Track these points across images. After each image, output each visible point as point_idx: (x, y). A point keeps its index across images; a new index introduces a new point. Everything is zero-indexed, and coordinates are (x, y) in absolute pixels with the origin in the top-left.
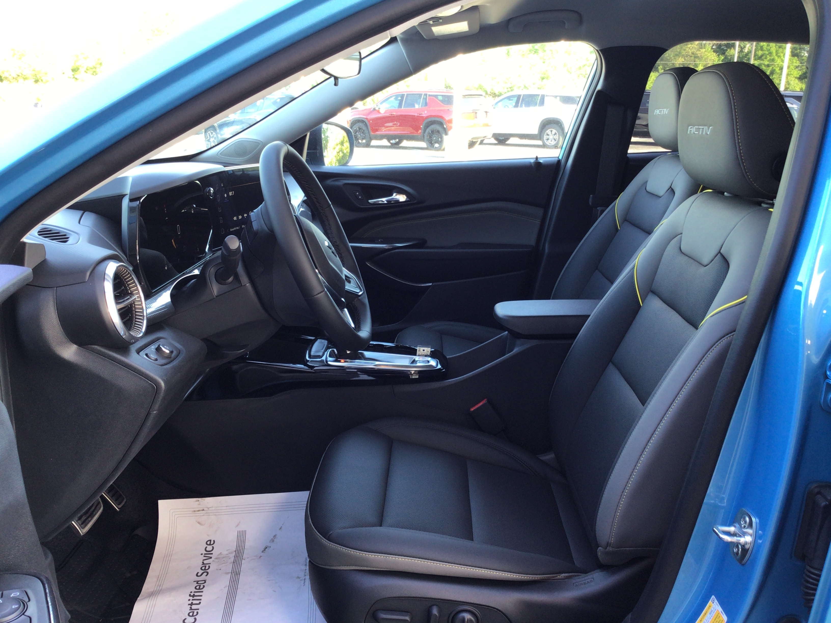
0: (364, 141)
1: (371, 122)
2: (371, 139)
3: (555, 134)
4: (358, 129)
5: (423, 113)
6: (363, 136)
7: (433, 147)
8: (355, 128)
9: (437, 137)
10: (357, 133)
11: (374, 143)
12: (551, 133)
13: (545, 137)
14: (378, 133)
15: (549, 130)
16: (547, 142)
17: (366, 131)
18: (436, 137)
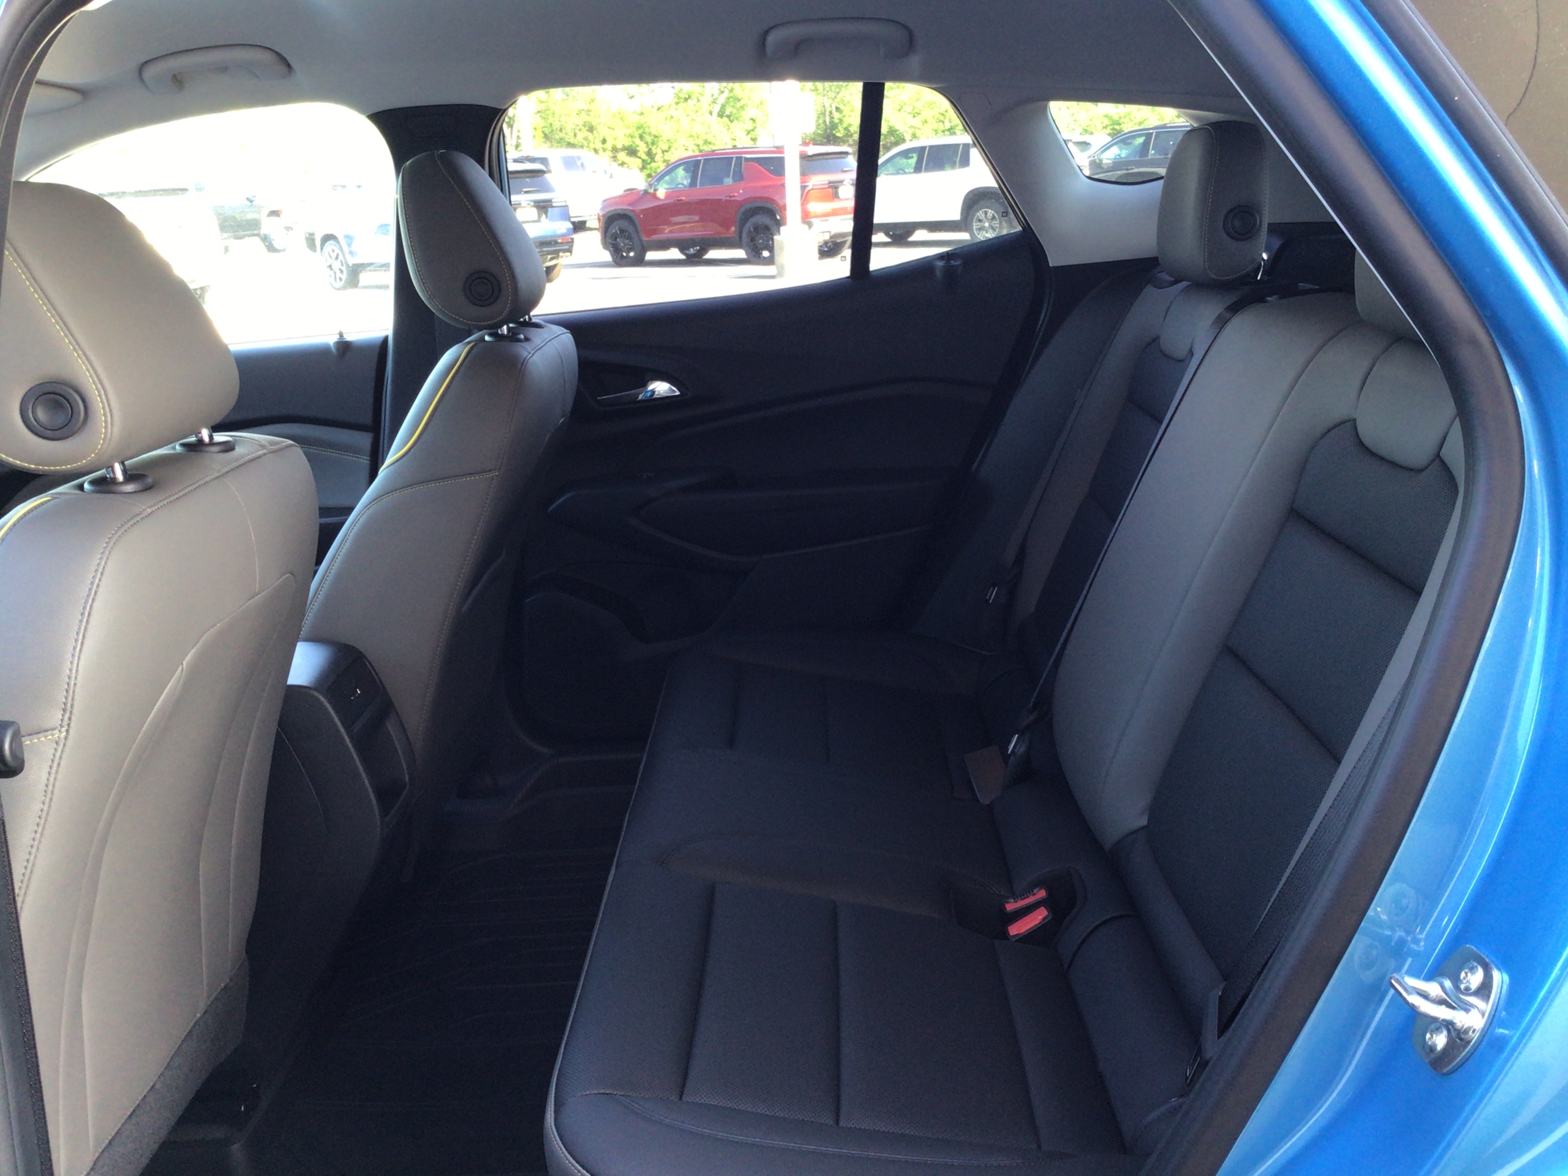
0: (632, 254)
1: (642, 216)
2: (644, 250)
3: (994, 218)
4: (618, 232)
5: (736, 194)
6: (629, 245)
7: (760, 257)
8: (614, 231)
9: (765, 239)
10: (618, 240)
11: (651, 255)
12: (986, 217)
13: (975, 225)
14: (655, 237)
15: (981, 212)
16: (979, 234)
17: (634, 235)
18: (763, 239)
